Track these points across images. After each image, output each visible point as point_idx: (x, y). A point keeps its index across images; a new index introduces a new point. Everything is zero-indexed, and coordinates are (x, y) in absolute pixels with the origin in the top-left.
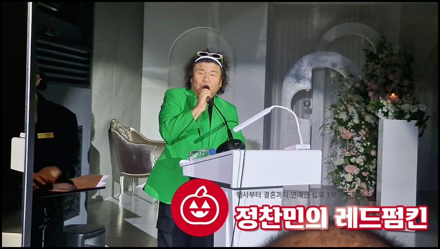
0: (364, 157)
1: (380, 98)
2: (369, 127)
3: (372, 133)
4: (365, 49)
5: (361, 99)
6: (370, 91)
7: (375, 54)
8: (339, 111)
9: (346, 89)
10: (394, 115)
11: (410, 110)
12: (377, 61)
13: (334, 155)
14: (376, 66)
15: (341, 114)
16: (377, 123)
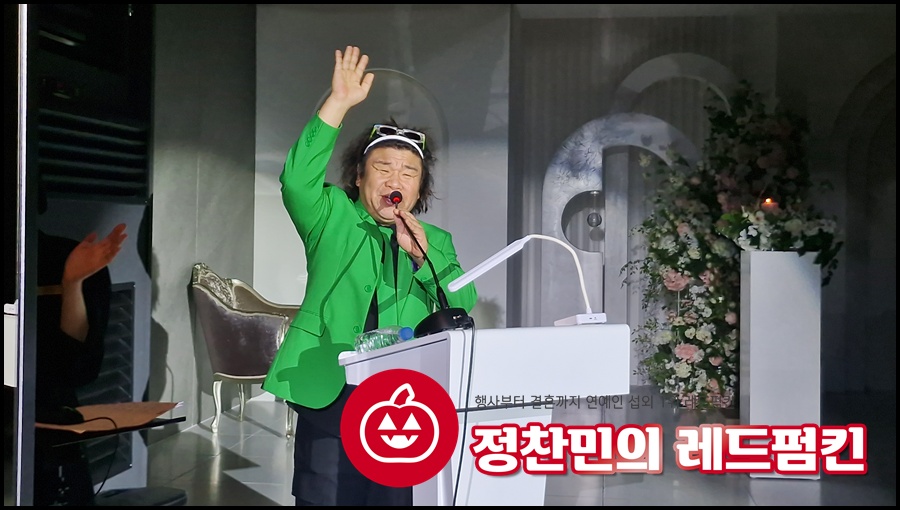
0: (712, 326)
1: (743, 207)
2: (721, 265)
3: (726, 277)
4: (708, 106)
5: (702, 209)
6: (720, 191)
7: (729, 117)
8: (659, 235)
9: (673, 188)
10: (771, 242)
11: (802, 232)
12: (732, 130)
13: (651, 325)
14: (731, 141)
15: (664, 240)
16: (737, 256)
